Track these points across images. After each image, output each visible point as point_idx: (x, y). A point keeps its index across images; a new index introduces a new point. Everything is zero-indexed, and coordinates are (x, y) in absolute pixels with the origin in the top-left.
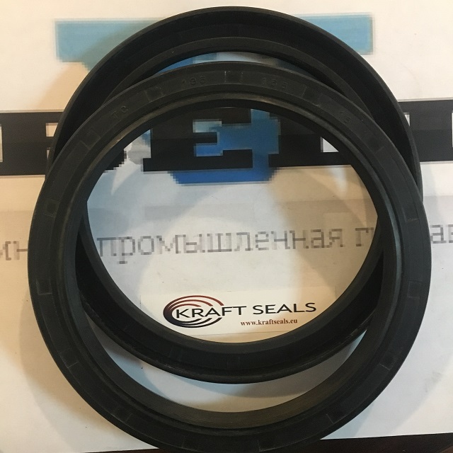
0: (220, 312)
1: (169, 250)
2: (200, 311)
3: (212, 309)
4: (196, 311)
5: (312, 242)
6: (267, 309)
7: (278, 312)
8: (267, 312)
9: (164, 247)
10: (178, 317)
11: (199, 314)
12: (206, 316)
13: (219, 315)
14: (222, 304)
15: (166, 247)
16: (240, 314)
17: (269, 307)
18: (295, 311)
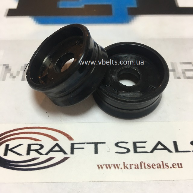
0: (68, 149)
1: (14, 77)
2: (38, 147)
3: (57, 145)
4: (33, 147)
5: (184, 73)
6: (135, 147)
7: (152, 151)
8: (136, 151)
9: (8, 75)
10: (6, 154)
11: (37, 151)
12: (47, 154)
13: (65, 153)
14: (70, 138)
15: (11, 75)
16: (96, 152)
17: (138, 145)
18: (177, 150)
